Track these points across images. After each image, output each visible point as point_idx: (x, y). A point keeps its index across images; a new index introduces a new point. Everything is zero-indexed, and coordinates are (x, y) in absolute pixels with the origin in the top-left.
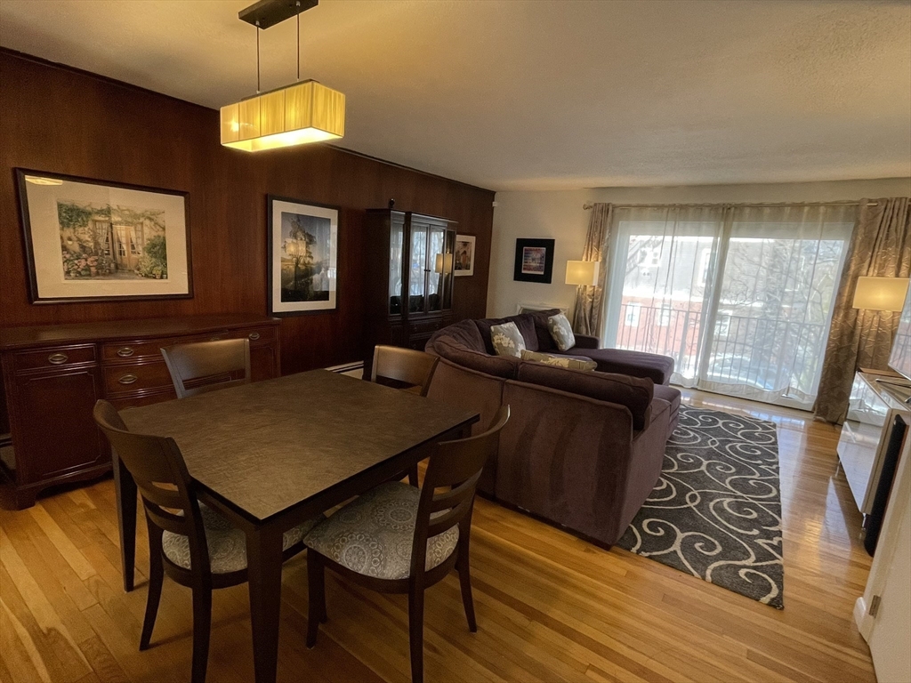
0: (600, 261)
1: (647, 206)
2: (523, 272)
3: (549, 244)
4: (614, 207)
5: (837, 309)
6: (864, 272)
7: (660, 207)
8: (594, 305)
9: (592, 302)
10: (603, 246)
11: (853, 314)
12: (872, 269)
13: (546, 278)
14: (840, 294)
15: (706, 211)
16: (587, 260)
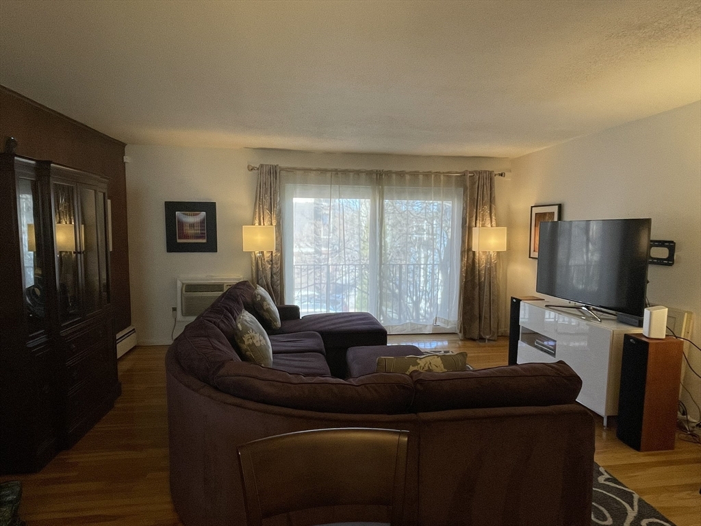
0: (274, 224)
1: (311, 170)
2: (179, 241)
3: (210, 208)
4: (282, 169)
5: (463, 253)
6: (474, 224)
7: (324, 171)
8: (275, 270)
9: (271, 268)
10: (276, 210)
11: (471, 255)
12: (478, 221)
13: (211, 246)
14: (463, 242)
15: (363, 176)
16: (260, 224)
